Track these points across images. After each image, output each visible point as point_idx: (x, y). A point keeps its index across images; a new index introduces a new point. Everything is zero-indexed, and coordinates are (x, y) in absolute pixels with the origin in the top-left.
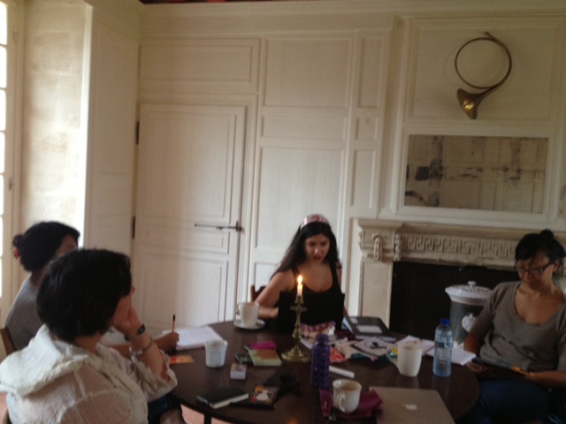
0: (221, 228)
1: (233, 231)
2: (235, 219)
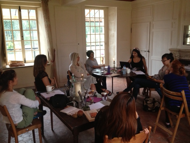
0: (145, 51)
1: (148, 52)
2: (148, 49)
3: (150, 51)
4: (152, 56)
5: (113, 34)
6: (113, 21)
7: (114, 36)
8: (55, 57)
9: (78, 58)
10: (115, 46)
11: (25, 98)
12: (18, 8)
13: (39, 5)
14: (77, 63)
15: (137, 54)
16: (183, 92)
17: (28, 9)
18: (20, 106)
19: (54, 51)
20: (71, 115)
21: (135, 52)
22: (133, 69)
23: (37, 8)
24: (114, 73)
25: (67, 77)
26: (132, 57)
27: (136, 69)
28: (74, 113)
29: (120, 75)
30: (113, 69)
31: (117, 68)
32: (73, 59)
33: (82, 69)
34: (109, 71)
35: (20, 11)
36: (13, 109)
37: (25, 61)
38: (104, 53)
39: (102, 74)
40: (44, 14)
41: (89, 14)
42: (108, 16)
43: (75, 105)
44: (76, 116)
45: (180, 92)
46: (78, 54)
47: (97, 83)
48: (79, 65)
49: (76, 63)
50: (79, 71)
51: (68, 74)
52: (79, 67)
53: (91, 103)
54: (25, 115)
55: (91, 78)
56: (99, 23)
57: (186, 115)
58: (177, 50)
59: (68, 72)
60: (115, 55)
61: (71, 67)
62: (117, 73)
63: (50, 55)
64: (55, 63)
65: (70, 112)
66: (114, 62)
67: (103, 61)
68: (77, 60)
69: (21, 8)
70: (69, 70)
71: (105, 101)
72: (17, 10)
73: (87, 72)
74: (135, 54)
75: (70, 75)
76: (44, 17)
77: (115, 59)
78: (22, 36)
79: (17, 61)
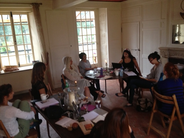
0: (136, 50)
1: (138, 51)
2: (138, 48)
3: (140, 49)
4: (143, 54)
5: (105, 34)
6: (104, 22)
7: (105, 36)
8: (48, 60)
9: (71, 61)
10: (107, 46)
11: (21, 111)
12: (10, 13)
13: (30, 9)
14: (71, 66)
15: (128, 55)
16: (174, 97)
17: (20, 14)
18: (16, 119)
19: (47, 54)
20: (67, 127)
21: (126, 53)
22: (125, 70)
23: (28, 13)
24: (107, 75)
25: (61, 80)
26: (123, 58)
27: (128, 70)
28: (69, 126)
29: (113, 77)
30: (106, 71)
31: (109, 69)
32: (66, 63)
33: (75, 72)
34: (102, 73)
35: (11, 16)
36: (9, 123)
37: (19, 65)
38: (96, 53)
39: (95, 77)
40: (35, 19)
41: (80, 14)
42: (98, 17)
43: (70, 115)
44: (71, 129)
45: (171, 96)
46: (70, 58)
47: (90, 85)
48: (72, 69)
49: (69, 67)
50: (73, 74)
51: (62, 77)
52: (72, 70)
53: (85, 112)
54: (21, 127)
55: (85, 81)
56: (90, 22)
57: (178, 118)
58: (167, 49)
59: (61, 76)
60: (107, 54)
61: (64, 71)
62: (110, 76)
63: (43, 58)
64: (49, 66)
65: (65, 125)
66: (106, 64)
67: (95, 60)
68: (70, 63)
69: (12, 13)
70: (63, 74)
71: (99, 109)
72: (9, 15)
73: (80, 75)
74: (126, 55)
75: (64, 79)
76: (35, 21)
77: (107, 61)
78: (15, 41)
79: (11, 66)
